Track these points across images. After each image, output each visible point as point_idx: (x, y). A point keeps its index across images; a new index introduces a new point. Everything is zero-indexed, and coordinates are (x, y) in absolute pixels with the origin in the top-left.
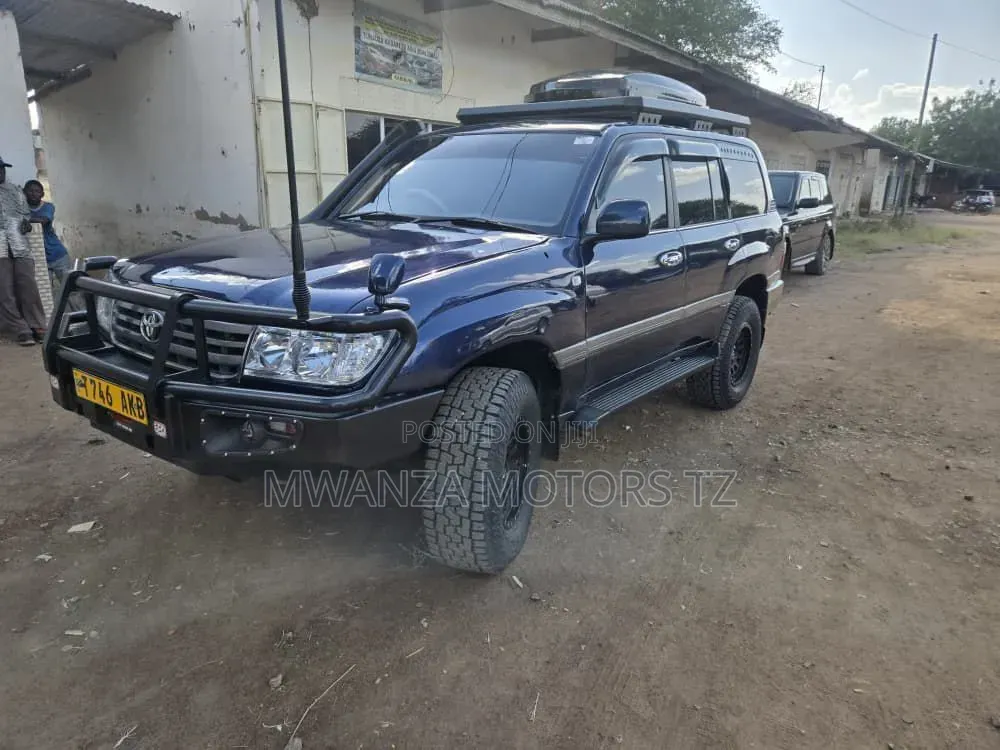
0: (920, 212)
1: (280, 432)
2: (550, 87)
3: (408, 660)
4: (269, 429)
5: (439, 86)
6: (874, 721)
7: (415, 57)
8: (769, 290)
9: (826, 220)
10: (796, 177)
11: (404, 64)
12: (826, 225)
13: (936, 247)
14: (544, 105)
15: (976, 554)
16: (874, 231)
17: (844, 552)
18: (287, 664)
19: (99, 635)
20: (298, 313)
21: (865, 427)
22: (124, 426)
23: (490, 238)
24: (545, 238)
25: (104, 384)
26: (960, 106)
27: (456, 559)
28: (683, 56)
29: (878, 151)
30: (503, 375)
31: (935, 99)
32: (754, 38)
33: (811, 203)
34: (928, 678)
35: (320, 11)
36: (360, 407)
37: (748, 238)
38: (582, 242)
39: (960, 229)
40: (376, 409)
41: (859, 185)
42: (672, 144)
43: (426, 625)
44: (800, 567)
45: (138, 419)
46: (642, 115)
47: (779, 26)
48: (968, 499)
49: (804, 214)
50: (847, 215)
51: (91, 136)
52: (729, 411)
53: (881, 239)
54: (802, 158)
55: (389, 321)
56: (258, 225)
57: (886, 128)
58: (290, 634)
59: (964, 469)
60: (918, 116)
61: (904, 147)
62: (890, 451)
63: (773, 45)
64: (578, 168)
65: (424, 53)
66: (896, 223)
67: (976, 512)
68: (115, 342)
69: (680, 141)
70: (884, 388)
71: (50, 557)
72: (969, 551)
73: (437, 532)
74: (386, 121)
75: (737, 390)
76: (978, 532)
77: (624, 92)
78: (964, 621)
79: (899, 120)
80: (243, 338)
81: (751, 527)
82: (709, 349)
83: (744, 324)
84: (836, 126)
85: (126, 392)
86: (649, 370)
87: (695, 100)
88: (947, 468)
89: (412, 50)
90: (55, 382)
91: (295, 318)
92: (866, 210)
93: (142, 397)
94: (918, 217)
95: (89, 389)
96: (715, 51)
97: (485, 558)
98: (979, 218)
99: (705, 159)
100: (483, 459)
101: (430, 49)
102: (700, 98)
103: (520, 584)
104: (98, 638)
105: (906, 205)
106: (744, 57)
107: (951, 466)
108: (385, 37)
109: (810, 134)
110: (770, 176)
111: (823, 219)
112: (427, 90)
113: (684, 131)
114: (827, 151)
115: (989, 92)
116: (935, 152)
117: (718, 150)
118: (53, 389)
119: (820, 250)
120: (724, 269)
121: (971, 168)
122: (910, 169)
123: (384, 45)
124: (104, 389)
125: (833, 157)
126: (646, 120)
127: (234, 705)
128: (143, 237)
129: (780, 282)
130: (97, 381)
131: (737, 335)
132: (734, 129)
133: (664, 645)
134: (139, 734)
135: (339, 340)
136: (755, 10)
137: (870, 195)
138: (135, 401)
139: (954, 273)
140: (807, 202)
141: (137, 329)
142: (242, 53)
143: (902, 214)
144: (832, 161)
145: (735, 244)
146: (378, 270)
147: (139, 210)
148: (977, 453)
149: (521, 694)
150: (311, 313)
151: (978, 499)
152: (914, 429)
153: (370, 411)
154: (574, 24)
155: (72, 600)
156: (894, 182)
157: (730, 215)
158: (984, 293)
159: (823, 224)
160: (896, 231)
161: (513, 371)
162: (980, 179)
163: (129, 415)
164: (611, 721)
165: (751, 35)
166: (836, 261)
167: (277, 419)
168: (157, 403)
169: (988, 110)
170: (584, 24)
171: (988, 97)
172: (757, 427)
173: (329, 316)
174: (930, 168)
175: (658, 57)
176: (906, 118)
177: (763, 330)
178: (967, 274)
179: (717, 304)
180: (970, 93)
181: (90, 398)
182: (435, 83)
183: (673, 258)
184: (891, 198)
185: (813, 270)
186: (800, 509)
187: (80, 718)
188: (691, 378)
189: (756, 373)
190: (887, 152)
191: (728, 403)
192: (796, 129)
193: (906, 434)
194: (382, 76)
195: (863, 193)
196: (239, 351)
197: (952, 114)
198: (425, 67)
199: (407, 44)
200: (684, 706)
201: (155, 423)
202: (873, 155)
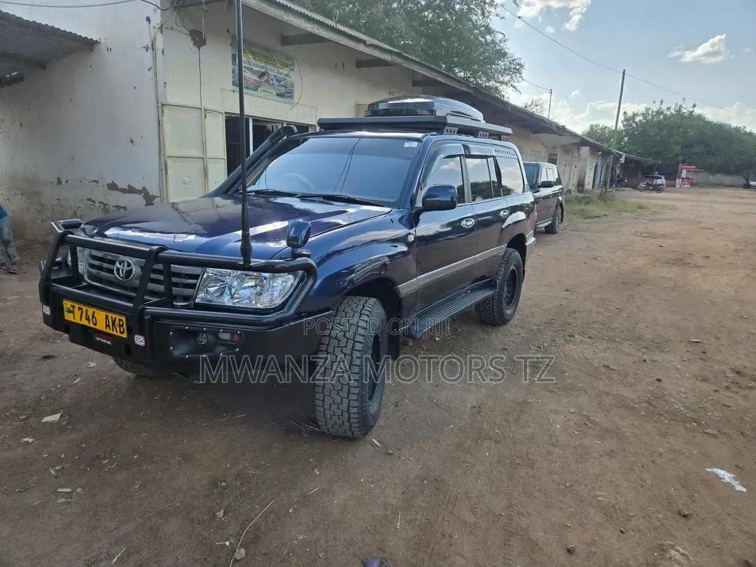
0: (616, 190)
1: (227, 340)
2: (382, 106)
3: (309, 495)
4: (218, 338)
5: (292, 97)
6: (611, 517)
7: (275, 76)
8: (527, 244)
9: (558, 196)
10: (538, 166)
11: (267, 82)
12: (559, 200)
13: (629, 215)
14: (378, 118)
15: (666, 415)
16: (587, 203)
17: (585, 415)
18: (225, 503)
19: (83, 490)
20: (244, 260)
21: (592, 336)
22: (102, 340)
23: (352, 209)
24: (389, 209)
25: (91, 311)
26: (641, 118)
27: (337, 427)
28: (458, 80)
29: (588, 148)
30: (366, 302)
31: (625, 113)
32: (505, 69)
33: (548, 185)
34: (641, 490)
35: (207, 42)
36: (280, 322)
37: (513, 209)
38: (413, 212)
39: (642, 202)
40: (292, 323)
41: (577, 171)
42: (466, 147)
43: (318, 473)
44: (558, 426)
45: (119, 334)
46: (446, 128)
47: (522, 62)
48: (659, 380)
49: (544, 192)
50: (569, 191)
51: (21, 125)
52: (504, 326)
53: (593, 209)
54: (539, 152)
55: (300, 265)
56: (159, 195)
57: (592, 132)
58: (224, 484)
59: (655, 361)
60: (614, 125)
61: (605, 146)
62: (609, 351)
63: (518, 75)
64: (408, 163)
65: (281, 74)
66: (602, 197)
67: (665, 389)
68: (89, 281)
69: (470, 146)
70: (602, 310)
71: (32, 440)
72: (661, 413)
73: (325, 409)
74: (254, 120)
75: (508, 312)
76: (665, 401)
77: (432, 112)
78: (661, 454)
79: (601, 126)
80: (196, 277)
81: (525, 403)
82: (490, 285)
83: (512, 267)
84: (561, 131)
85: (110, 315)
86: (453, 299)
87: (476, 116)
88: (645, 361)
89: (273, 71)
90: (47, 310)
91: (242, 263)
92: (581, 188)
93: (123, 319)
94: (616, 194)
95: (75, 314)
96: (480, 77)
97: (357, 425)
98: (655, 194)
99: (486, 157)
100: (356, 357)
101: (285, 71)
102: (479, 115)
103: (379, 445)
104: (83, 493)
105: (608, 186)
106: (499, 82)
107: (647, 360)
108: (253, 61)
109: (543, 136)
110: (525, 165)
111: (555, 195)
112: (283, 100)
113: (471, 138)
114: (554, 148)
115: (660, 109)
116: (626, 149)
117: (494, 151)
118: (44, 315)
119: (554, 216)
120: (499, 230)
121: (650, 161)
122: (610, 160)
123: (253, 67)
124: (90, 314)
125: (559, 152)
126: (449, 131)
127: (193, 531)
128: (61, 202)
129: (533, 239)
130: (84, 308)
131: (508, 275)
132: (502, 137)
133: (478, 478)
134: (128, 553)
135: (265, 278)
136: (506, 50)
137: (585, 178)
138: (117, 322)
139: (641, 233)
140: (545, 184)
141: (111, 271)
142: (149, 70)
143: (605, 192)
144: (559, 154)
145: (506, 213)
146: (292, 232)
147: (59, 182)
148: (662, 351)
149: (389, 513)
150: (252, 260)
151: (664, 380)
152: (623, 337)
153: (288, 325)
154: (387, 57)
155: (58, 468)
156: (599, 168)
157: (502, 193)
158: (661, 246)
159: (556, 198)
160: (602, 203)
161: (372, 299)
162: (655, 168)
163: (111, 332)
164: (449, 526)
165: (503, 67)
166: (565, 223)
167: (226, 331)
168: (137, 322)
169: (659, 121)
170: (394, 57)
171: (659, 113)
172: (523, 337)
173: (264, 261)
174: (622, 160)
175: (443, 82)
176: (606, 125)
177: (524, 271)
178: (649, 233)
179: (495, 253)
180: (647, 110)
181: (77, 320)
182: (289, 95)
183: (468, 223)
184: (597, 181)
185: (550, 230)
186: (555, 390)
187: (82, 546)
188: (478, 306)
189: (520, 300)
190: (594, 149)
191: (503, 321)
192: (535, 132)
193: (618, 340)
194: (252, 89)
195: (580, 176)
196: (193, 286)
197: (636, 123)
198: (282, 83)
199: (269, 67)
200: (494, 515)
201: (136, 336)
202: (585, 150)
